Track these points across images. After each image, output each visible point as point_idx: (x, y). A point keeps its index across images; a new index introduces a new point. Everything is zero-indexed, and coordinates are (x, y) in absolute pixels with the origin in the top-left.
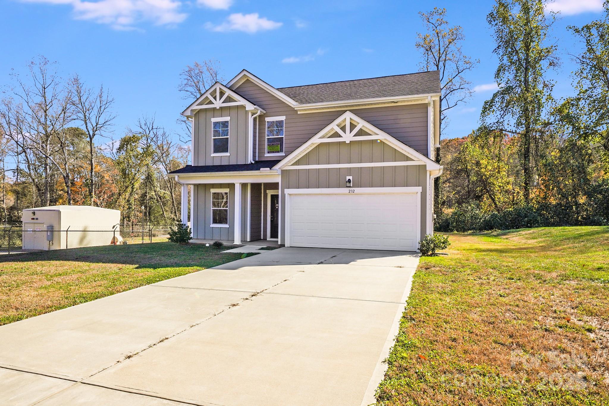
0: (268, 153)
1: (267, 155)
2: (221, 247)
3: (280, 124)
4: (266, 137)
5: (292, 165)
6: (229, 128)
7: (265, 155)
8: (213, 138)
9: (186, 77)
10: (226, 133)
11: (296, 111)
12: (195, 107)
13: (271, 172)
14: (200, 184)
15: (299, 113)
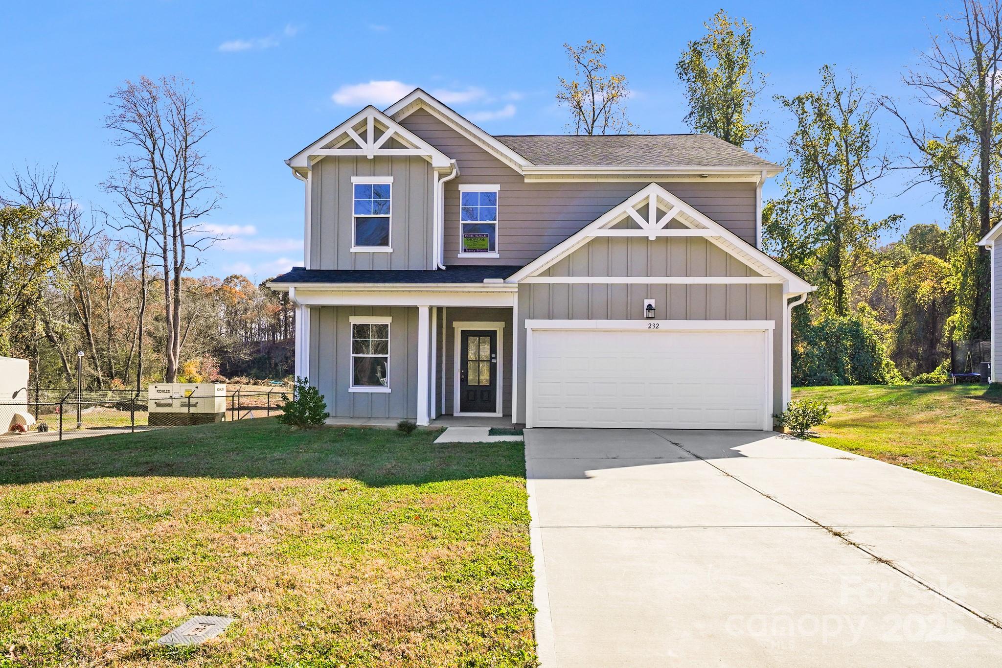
0: (465, 251)
1: (462, 255)
2: (415, 432)
3: (489, 197)
4: (461, 222)
5: (540, 275)
6: (391, 199)
7: (459, 256)
8: (354, 215)
9: (121, 102)
10: (383, 206)
11: (523, 177)
12: (319, 151)
13: (504, 287)
14: (324, 307)
15: (526, 181)
